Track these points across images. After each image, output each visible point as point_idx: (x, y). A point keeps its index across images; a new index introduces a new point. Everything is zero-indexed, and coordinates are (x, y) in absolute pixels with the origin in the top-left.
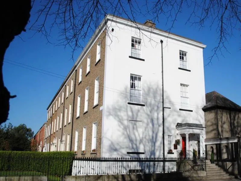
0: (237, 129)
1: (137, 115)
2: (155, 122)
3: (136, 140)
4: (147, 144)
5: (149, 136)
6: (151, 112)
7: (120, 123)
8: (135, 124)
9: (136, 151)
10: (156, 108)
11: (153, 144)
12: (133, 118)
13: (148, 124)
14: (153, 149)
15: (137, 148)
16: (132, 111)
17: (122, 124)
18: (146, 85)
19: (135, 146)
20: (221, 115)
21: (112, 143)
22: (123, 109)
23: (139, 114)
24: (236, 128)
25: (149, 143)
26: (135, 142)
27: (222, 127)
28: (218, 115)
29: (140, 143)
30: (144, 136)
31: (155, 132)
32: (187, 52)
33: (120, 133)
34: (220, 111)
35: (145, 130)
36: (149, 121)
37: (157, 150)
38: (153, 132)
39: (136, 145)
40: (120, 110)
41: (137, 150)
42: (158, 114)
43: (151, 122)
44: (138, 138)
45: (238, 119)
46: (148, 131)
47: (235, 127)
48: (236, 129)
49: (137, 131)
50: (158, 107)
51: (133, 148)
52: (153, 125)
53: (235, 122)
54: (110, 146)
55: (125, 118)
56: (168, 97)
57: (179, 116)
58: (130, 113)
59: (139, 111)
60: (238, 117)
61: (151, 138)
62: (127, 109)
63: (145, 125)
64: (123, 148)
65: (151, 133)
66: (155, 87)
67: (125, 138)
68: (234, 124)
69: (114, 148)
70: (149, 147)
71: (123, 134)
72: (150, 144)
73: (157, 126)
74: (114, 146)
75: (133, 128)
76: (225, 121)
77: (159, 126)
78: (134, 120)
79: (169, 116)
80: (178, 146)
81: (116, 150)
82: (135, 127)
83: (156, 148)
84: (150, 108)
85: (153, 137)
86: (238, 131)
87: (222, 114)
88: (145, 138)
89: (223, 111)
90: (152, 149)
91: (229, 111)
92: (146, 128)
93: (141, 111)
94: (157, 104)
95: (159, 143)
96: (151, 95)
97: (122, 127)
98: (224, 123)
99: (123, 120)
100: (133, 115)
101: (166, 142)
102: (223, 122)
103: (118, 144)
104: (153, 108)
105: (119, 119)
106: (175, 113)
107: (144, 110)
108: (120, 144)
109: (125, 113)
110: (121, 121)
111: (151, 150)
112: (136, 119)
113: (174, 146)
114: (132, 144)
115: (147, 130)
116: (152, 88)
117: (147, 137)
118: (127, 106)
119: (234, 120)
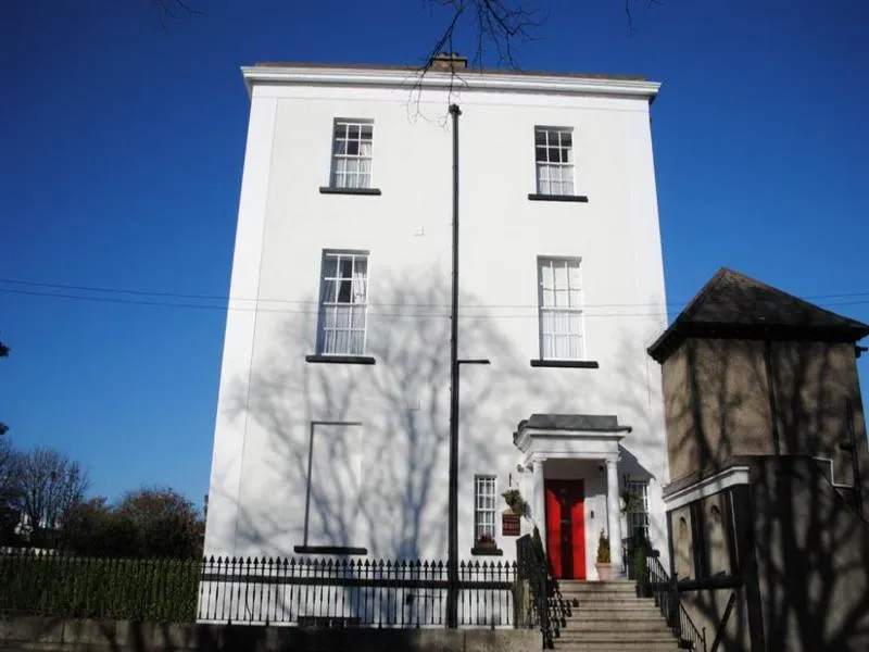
0: (821, 427)
1: (346, 402)
2: (423, 423)
3: (341, 500)
4: (384, 512)
5: (395, 481)
6: (404, 385)
7: (276, 437)
8: (340, 438)
9: (339, 544)
10: (426, 368)
11: (411, 514)
12: (329, 414)
13: (390, 434)
14: (409, 533)
15: (344, 530)
16: (326, 389)
17: (285, 437)
18: (385, 285)
19: (334, 525)
20: (719, 366)
21: (244, 513)
22: (292, 384)
23: (354, 397)
24: (813, 420)
25: (391, 509)
26: (335, 508)
27: (724, 421)
28: (698, 368)
29: (356, 513)
30: (371, 484)
31: (421, 465)
32: (572, 129)
33: (276, 476)
34: (712, 347)
35: (379, 457)
36: (396, 420)
37: (427, 538)
38: (412, 466)
39: (340, 519)
40: (279, 387)
41: (345, 539)
42: (435, 391)
43: (402, 424)
44: (351, 494)
45: (822, 377)
46: (390, 463)
47: (802, 417)
48: (813, 428)
49: (347, 463)
50: (436, 364)
51: (326, 531)
52: (413, 437)
53: (805, 394)
54: (236, 524)
55: (298, 415)
56: (480, 321)
57: (536, 391)
58: (318, 398)
59: (352, 386)
60: (826, 366)
61: (402, 488)
62: (305, 382)
63: (376, 440)
64: (285, 532)
65: (401, 471)
66: (423, 287)
67: (295, 492)
68: (796, 401)
69: (252, 533)
70: (393, 528)
71: (288, 476)
72: (398, 512)
73: (432, 440)
74: (249, 522)
75: (332, 452)
76: (745, 391)
77: (440, 439)
78: (331, 422)
79: (485, 395)
80: (522, 519)
81: (257, 539)
82: (338, 447)
83: (425, 529)
84: (400, 372)
85: (410, 486)
86: (826, 439)
87: (725, 362)
88: (377, 490)
89: (726, 348)
90: (403, 535)
91: (760, 343)
92: (380, 451)
93: (364, 385)
94: (431, 350)
95: (435, 511)
96: (408, 318)
97: (285, 449)
98: (738, 401)
99: (289, 423)
100: (329, 403)
101: (466, 506)
102: (728, 399)
103: (265, 516)
104: (416, 370)
105: (277, 422)
106: (516, 383)
107: (374, 382)
108: (275, 517)
109: (300, 398)
110: (284, 430)
111: (398, 541)
112: (342, 414)
113: (504, 522)
114: (323, 516)
115: (385, 456)
116: (413, 293)
117: (386, 488)
118: (306, 371)
119: (799, 382)
